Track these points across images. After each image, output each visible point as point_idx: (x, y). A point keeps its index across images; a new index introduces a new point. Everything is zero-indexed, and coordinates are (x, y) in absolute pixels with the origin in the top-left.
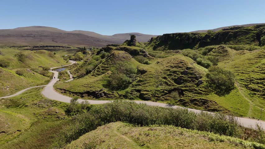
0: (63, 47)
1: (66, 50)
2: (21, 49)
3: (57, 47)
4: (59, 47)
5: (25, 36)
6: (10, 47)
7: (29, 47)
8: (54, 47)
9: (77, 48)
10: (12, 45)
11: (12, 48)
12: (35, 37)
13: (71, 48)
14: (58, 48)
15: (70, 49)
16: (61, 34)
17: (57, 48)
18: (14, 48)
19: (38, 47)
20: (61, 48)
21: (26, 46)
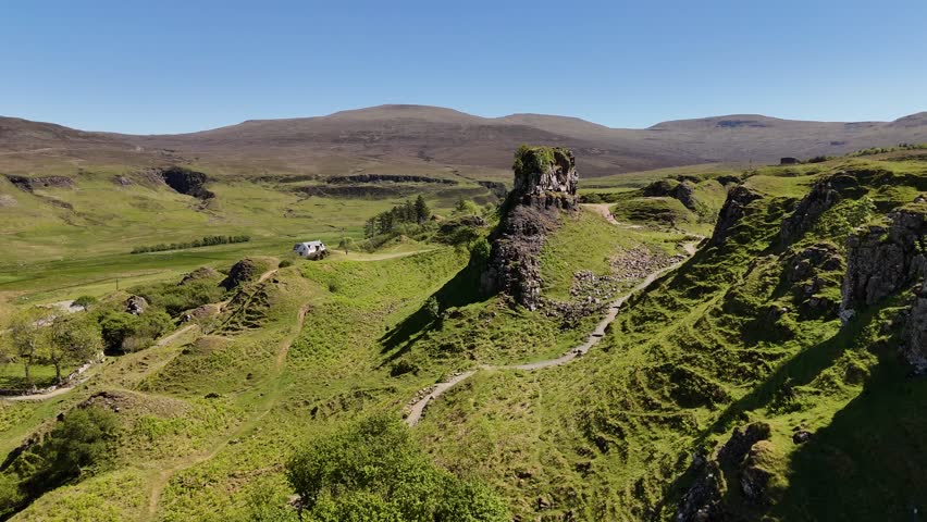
0: (428, 180)
1: (433, 192)
2: (286, 188)
3: (407, 179)
4: (416, 179)
5: (345, 139)
6: (254, 182)
7: (317, 178)
8: (397, 179)
9: (480, 183)
10: (263, 174)
11: (259, 182)
12: (372, 141)
13: (457, 183)
14: (410, 184)
15: (454, 187)
16: (457, 128)
17: (405, 184)
18: (265, 184)
19: (342, 179)
20: (420, 184)
21: (307, 178)
